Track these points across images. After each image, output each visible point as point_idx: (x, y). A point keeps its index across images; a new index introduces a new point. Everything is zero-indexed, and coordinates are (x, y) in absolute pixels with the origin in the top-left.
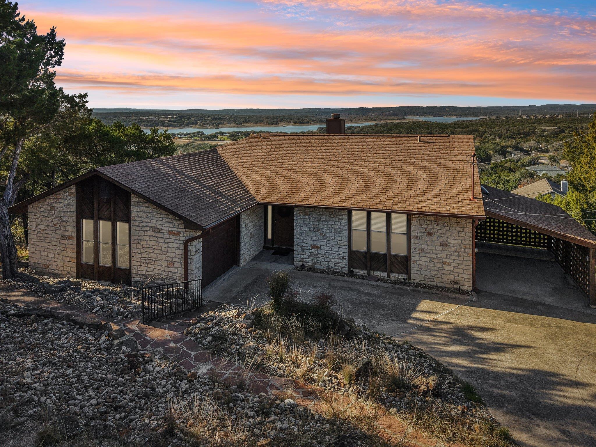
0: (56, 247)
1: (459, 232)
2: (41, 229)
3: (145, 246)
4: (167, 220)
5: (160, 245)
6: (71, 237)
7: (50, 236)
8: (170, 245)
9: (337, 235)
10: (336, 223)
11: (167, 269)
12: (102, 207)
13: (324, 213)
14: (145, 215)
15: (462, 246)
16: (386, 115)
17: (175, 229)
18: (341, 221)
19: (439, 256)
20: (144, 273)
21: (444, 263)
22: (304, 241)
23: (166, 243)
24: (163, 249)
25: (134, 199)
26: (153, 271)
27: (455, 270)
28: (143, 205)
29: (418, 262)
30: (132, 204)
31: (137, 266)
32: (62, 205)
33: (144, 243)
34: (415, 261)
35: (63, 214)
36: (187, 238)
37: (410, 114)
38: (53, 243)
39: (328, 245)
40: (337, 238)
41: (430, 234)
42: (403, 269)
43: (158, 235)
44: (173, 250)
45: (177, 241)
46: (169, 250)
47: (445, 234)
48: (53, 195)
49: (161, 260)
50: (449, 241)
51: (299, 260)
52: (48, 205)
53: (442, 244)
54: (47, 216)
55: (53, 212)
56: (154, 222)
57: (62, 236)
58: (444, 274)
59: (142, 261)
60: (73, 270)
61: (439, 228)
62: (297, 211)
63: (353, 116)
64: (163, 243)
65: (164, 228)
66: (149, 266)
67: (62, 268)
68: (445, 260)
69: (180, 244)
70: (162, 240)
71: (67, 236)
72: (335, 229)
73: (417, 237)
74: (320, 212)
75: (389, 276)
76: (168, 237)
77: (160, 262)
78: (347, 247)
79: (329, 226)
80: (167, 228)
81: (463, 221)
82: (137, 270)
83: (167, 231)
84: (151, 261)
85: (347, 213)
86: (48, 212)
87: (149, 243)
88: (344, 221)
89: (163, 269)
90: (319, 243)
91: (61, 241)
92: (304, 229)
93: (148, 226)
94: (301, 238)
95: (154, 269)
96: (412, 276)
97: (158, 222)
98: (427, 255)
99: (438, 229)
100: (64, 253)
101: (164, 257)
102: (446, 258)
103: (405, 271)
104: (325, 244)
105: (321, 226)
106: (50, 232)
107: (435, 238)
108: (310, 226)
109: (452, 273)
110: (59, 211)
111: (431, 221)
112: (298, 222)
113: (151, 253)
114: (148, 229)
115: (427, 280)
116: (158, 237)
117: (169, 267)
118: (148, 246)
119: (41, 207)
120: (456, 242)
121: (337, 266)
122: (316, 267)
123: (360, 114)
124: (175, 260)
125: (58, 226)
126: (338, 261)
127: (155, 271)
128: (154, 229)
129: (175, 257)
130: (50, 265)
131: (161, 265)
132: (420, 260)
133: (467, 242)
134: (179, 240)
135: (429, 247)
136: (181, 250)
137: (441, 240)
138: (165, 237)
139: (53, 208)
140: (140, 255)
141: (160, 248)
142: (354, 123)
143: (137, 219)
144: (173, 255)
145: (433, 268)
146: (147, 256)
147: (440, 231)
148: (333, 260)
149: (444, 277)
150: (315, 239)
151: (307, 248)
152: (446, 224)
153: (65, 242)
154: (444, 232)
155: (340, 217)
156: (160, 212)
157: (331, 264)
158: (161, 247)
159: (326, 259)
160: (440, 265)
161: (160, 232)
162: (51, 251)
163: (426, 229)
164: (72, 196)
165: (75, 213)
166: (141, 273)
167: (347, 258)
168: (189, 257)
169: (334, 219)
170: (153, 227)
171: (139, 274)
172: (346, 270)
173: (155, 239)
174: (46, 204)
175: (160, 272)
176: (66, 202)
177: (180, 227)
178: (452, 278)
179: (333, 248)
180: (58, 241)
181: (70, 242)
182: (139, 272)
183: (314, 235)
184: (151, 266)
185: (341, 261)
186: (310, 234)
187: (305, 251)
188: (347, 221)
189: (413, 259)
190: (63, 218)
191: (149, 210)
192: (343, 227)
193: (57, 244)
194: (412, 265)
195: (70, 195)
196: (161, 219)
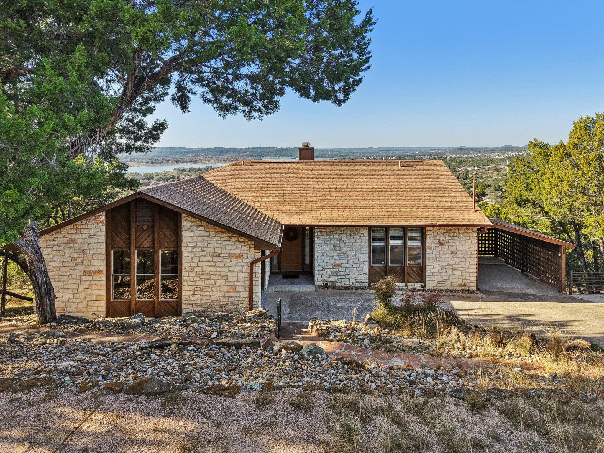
0: (76, 286)
1: (466, 240)
2: (53, 266)
3: (200, 273)
4: (228, 243)
5: (219, 269)
6: (99, 272)
7: (68, 274)
8: (231, 268)
9: (358, 252)
10: (357, 241)
11: (227, 294)
12: (141, 234)
13: (345, 232)
14: (200, 239)
15: (469, 252)
16: (243, 156)
17: (238, 252)
18: (362, 238)
19: (450, 263)
20: (198, 302)
21: (453, 269)
22: (325, 261)
23: (226, 267)
24: (223, 274)
25: (185, 223)
26: (210, 299)
27: (463, 274)
28: (199, 229)
29: (432, 271)
30: (183, 229)
31: (189, 295)
32: (85, 236)
33: (197, 269)
34: (429, 270)
35: (87, 246)
36: (251, 260)
37: (266, 156)
38: (71, 281)
39: (349, 262)
40: (358, 255)
41: (442, 244)
42: (418, 278)
43: (216, 259)
44: (235, 274)
45: (239, 264)
46: (230, 274)
47: (455, 243)
48: (72, 225)
49: (220, 286)
50: (458, 249)
51: (319, 279)
52: (64, 237)
53: (452, 253)
54: (62, 251)
55: (72, 245)
56: (213, 246)
57: (85, 272)
58: (453, 278)
59: (196, 289)
60: (103, 309)
61: (450, 238)
62: (318, 231)
63: (210, 156)
64: (222, 267)
65: (223, 252)
66: (205, 294)
67: (85, 309)
68: (454, 266)
69: (243, 266)
70: (222, 265)
71: (93, 271)
72: (356, 246)
73: (431, 248)
74: (341, 231)
75: (406, 286)
76: (229, 260)
77: (219, 288)
78: (368, 263)
79: (350, 244)
80: (228, 252)
81: (469, 230)
82: (190, 299)
83: (227, 255)
84: (207, 288)
85: (367, 230)
86: (64, 245)
87: (204, 269)
88: (364, 238)
89: (222, 295)
90: (340, 261)
91: (83, 278)
92: (325, 249)
93: (203, 251)
94: (322, 258)
95: (211, 296)
96: (427, 283)
97: (217, 246)
98: (439, 263)
99: (448, 239)
100: (88, 291)
101: (223, 282)
102: (456, 264)
103: (420, 280)
104: (346, 261)
105: (342, 245)
106: (68, 269)
107: (446, 247)
108: (332, 246)
109: (460, 277)
110: (81, 243)
111: (443, 233)
112: (320, 242)
113: (208, 279)
114: (204, 253)
115: (439, 285)
116: (216, 262)
117: (230, 292)
118: (203, 273)
119: (53, 240)
120: (464, 249)
121: (358, 282)
122: (337, 284)
123: (216, 154)
124: (236, 284)
125: (79, 260)
126: (358, 276)
127: (213, 298)
128: (211, 254)
129: (237, 281)
130: (67, 308)
131: (220, 291)
132: (434, 268)
133: (472, 249)
134: (243, 262)
135: (441, 256)
136: (245, 272)
137: (451, 248)
138: (225, 260)
139: (71, 241)
140: (193, 284)
141: (218, 273)
142: (211, 163)
143: (190, 244)
144: (235, 279)
145: (444, 274)
146: (203, 284)
147: (450, 241)
148: (354, 276)
149: (454, 281)
150: (336, 257)
151: (328, 267)
152: (456, 234)
153: (90, 278)
154: (454, 241)
155: (361, 235)
156: (219, 235)
157: (352, 280)
158: (221, 272)
159: (348, 276)
160: (451, 271)
161: (219, 256)
162: (69, 291)
163: (439, 240)
164: (100, 224)
165: (104, 244)
166: (195, 302)
167: (368, 274)
168: (254, 279)
169: (355, 237)
170: (210, 252)
171: (192, 304)
172: (366, 285)
173: (213, 264)
174: (60, 235)
175: (218, 298)
176: (92, 232)
177: (243, 248)
178: (460, 281)
179: (355, 266)
180: (79, 278)
181: (97, 277)
182: (192, 302)
183: (335, 254)
184: (208, 294)
185: (362, 276)
186: (331, 253)
187: (326, 270)
188: (367, 238)
189: (427, 267)
190: (87, 251)
191: (207, 233)
192: (363, 244)
193: (78, 282)
194: (427, 274)
195: (98, 223)
196: (220, 242)
